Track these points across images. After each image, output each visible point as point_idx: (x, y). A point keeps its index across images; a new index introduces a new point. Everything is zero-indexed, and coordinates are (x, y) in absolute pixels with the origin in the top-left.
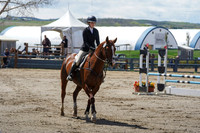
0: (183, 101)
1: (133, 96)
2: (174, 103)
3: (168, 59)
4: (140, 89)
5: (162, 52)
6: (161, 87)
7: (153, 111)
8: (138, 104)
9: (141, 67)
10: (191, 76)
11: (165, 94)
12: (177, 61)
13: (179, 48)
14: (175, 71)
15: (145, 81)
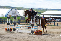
3: (17, 20)
4: (7, 30)
5: (15, 18)
6: (15, 30)
8: (7, 36)
10: (25, 26)
11: (16, 32)
12: (20, 20)
14: (19, 24)
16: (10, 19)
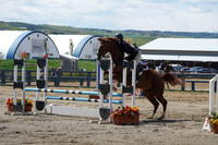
0: (67, 122)
1: (6, 117)
2: (56, 124)
3: (49, 71)
4: (14, 107)
5: (41, 62)
6: (40, 105)
7: (31, 135)
8: (13, 126)
9: (15, 80)
10: (77, 92)
11: (46, 113)
12: (60, 72)
13: (61, 58)
14: (57, 85)
15: (21, 98)
16: (23, 69)
